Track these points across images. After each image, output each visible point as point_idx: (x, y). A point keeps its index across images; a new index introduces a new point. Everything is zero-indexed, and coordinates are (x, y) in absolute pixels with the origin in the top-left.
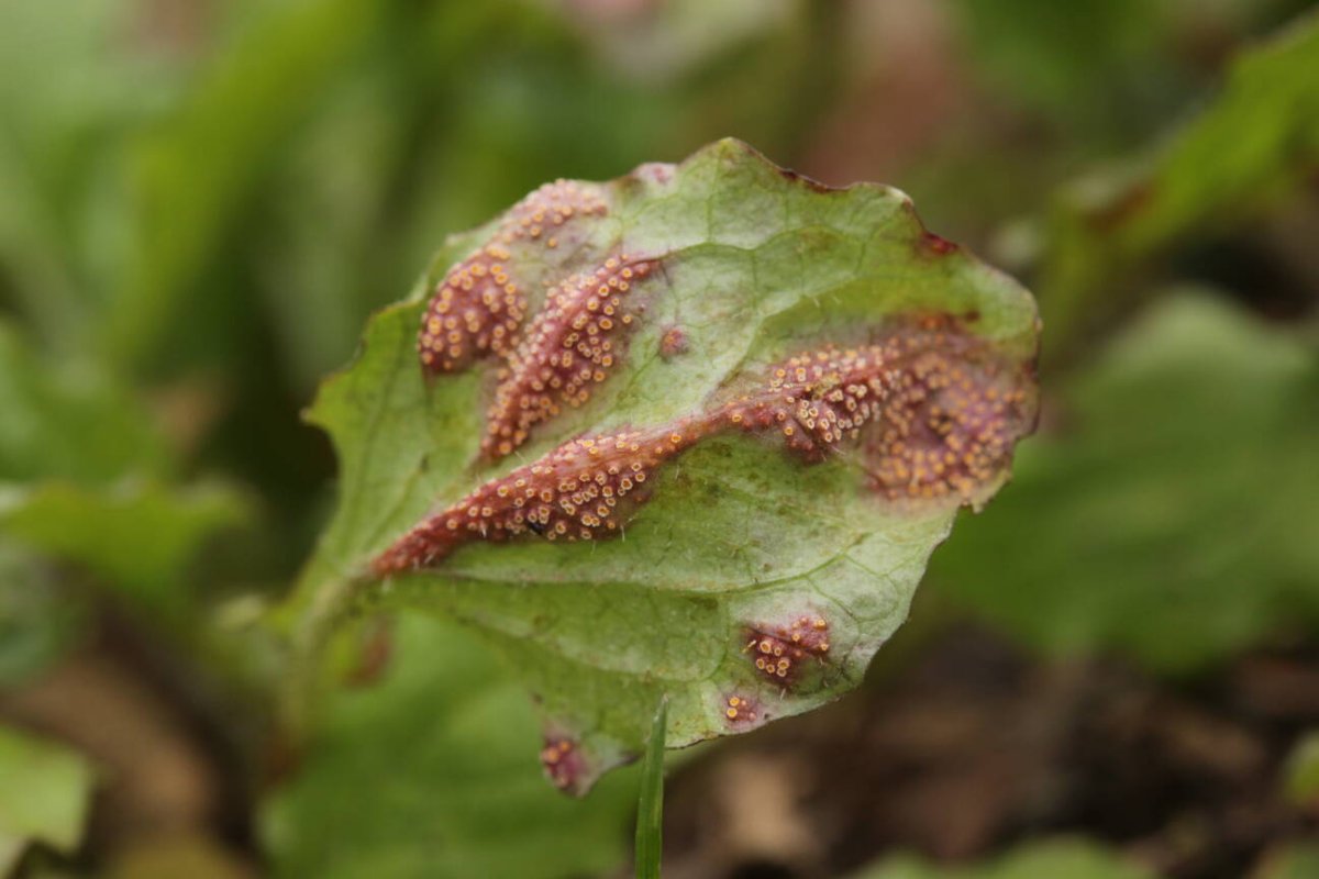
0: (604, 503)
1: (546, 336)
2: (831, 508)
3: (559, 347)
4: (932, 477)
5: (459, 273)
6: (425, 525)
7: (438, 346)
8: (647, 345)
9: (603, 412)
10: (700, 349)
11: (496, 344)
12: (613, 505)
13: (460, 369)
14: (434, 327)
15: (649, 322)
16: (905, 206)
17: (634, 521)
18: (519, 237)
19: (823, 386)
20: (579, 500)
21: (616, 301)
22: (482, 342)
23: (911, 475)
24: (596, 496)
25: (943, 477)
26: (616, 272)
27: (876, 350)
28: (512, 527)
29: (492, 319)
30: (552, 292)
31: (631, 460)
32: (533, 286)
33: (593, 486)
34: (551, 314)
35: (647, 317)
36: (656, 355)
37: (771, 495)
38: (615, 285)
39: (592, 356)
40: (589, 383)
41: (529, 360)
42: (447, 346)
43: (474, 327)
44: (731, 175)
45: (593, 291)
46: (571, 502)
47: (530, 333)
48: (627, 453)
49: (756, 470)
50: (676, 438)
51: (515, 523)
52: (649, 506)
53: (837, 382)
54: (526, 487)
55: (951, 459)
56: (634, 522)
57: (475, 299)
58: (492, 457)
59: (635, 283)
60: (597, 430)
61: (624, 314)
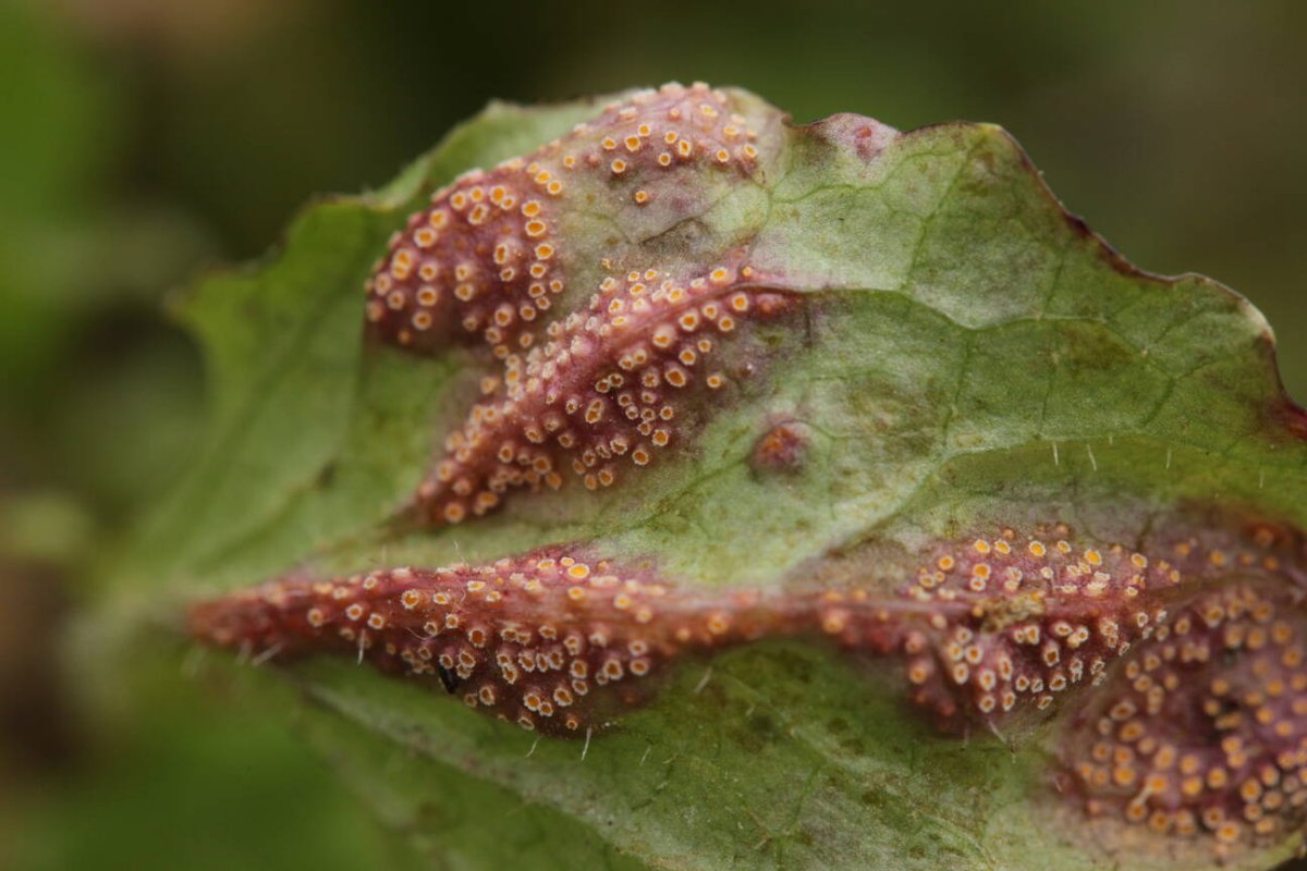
0: (568, 684)
1: (573, 357)
2: (966, 812)
3: (586, 387)
4: (1174, 799)
5: (473, 191)
6: (277, 596)
7: (398, 300)
8: (735, 437)
9: (628, 518)
10: (822, 479)
11: (494, 334)
12: (583, 693)
13: (424, 349)
14: (402, 265)
15: (751, 398)
16: (1261, 343)
17: (612, 727)
18: (590, 166)
19: (1009, 611)
20: (529, 664)
21: (705, 344)
22: (471, 321)
23: (1140, 785)
24: (558, 668)
25: (1195, 807)
26: (722, 294)
27: (1139, 562)
28: (412, 661)
29: (495, 291)
30: (611, 284)
31: (632, 634)
32: (585, 259)
33: (557, 650)
34: (593, 323)
35: (750, 387)
36: (740, 462)
37: (863, 765)
38: (712, 317)
39: (639, 421)
40: (621, 462)
41: (534, 385)
42: (410, 307)
43: (465, 293)
44: (975, 188)
45: (672, 314)
46: (515, 661)
47: (553, 339)
48: (629, 618)
49: (846, 716)
50: (719, 624)
51: (417, 656)
52: (645, 714)
53: (1038, 610)
54: (448, 609)
55: (1218, 778)
56: (615, 729)
57: (481, 246)
58: (429, 518)
59: (750, 324)
60: (604, 549)
61: (715, 371)
